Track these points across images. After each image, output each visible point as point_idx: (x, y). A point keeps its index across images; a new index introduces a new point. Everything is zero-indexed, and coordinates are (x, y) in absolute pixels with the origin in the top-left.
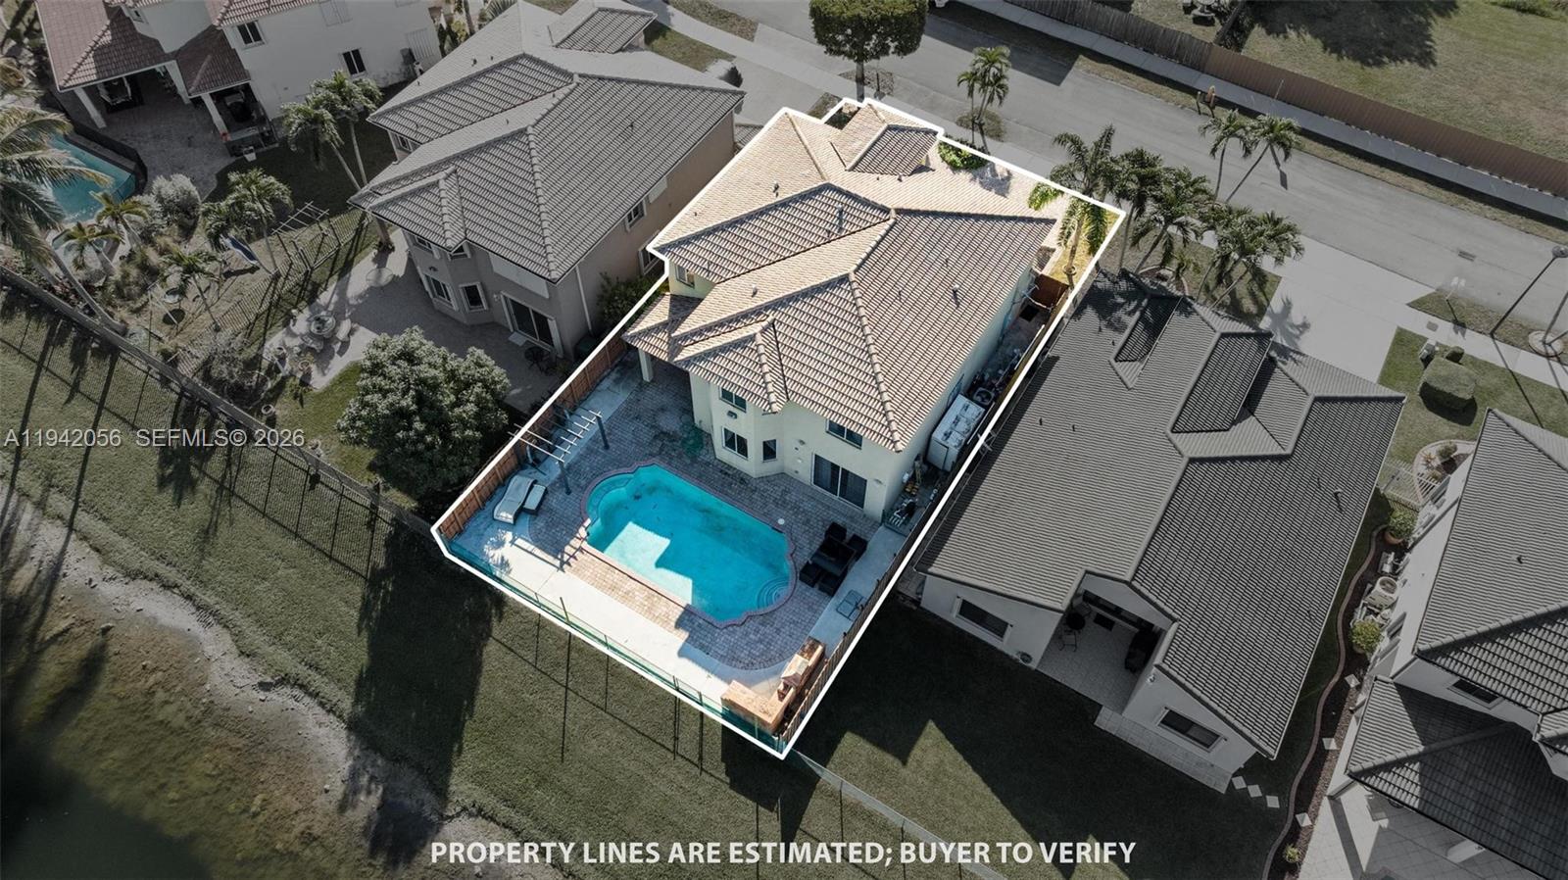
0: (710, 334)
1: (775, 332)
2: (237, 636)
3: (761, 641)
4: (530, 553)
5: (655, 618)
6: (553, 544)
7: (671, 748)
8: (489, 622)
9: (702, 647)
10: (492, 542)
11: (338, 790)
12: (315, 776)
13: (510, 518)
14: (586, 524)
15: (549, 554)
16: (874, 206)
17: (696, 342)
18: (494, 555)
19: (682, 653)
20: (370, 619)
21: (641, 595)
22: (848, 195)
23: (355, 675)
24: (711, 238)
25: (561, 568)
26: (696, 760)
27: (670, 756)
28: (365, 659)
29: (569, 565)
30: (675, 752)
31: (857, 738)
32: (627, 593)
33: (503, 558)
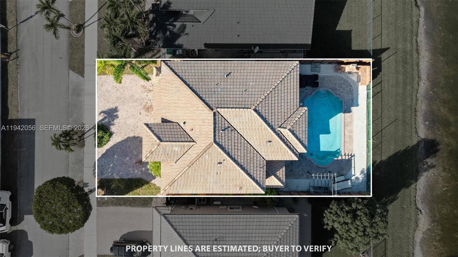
0: (292, 147)
1: (282, 125)
2: (415, 230)
3: (341, 87)
4: (354, 168)
5: (352, 120)
6: (348, 163)
7: (381, 93)
8: (378, 164)
9: (353, 101)
10: (358, 181)
11: (431, 171)
12: (432, 180)
13: (349, 181)
14: (336, 159)
15: (351, 162)
16: (215, 119)
17: (296, 150)
18: (361, 177)
19: (357, 105)
20: (394, 197)
21: (348, 128)
22: (215, 132)
23: (407, 189)
24: (252, 174)
25: (354, 156)
26: (380, 84)
27: (383, 91)
28: (402, 191)
29: (351, 154)
30: (381, 91)
31: (352, 47)
32: (349, 132)
33: (361, 174)
